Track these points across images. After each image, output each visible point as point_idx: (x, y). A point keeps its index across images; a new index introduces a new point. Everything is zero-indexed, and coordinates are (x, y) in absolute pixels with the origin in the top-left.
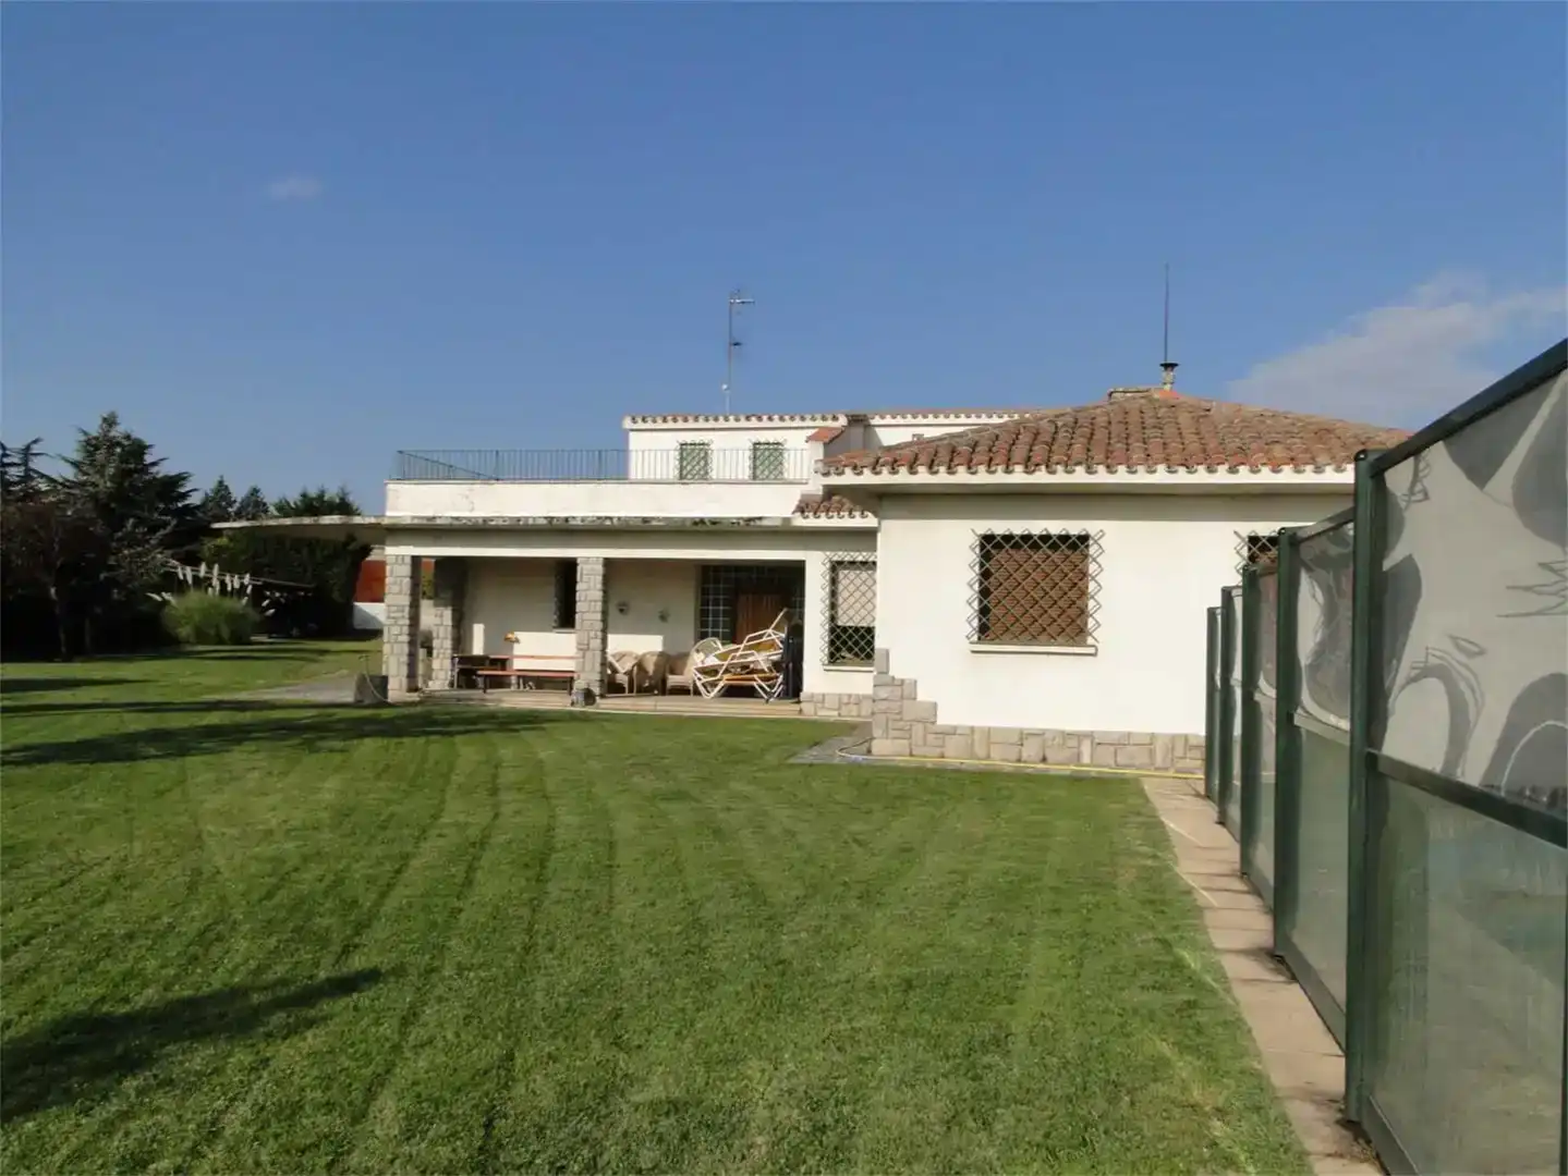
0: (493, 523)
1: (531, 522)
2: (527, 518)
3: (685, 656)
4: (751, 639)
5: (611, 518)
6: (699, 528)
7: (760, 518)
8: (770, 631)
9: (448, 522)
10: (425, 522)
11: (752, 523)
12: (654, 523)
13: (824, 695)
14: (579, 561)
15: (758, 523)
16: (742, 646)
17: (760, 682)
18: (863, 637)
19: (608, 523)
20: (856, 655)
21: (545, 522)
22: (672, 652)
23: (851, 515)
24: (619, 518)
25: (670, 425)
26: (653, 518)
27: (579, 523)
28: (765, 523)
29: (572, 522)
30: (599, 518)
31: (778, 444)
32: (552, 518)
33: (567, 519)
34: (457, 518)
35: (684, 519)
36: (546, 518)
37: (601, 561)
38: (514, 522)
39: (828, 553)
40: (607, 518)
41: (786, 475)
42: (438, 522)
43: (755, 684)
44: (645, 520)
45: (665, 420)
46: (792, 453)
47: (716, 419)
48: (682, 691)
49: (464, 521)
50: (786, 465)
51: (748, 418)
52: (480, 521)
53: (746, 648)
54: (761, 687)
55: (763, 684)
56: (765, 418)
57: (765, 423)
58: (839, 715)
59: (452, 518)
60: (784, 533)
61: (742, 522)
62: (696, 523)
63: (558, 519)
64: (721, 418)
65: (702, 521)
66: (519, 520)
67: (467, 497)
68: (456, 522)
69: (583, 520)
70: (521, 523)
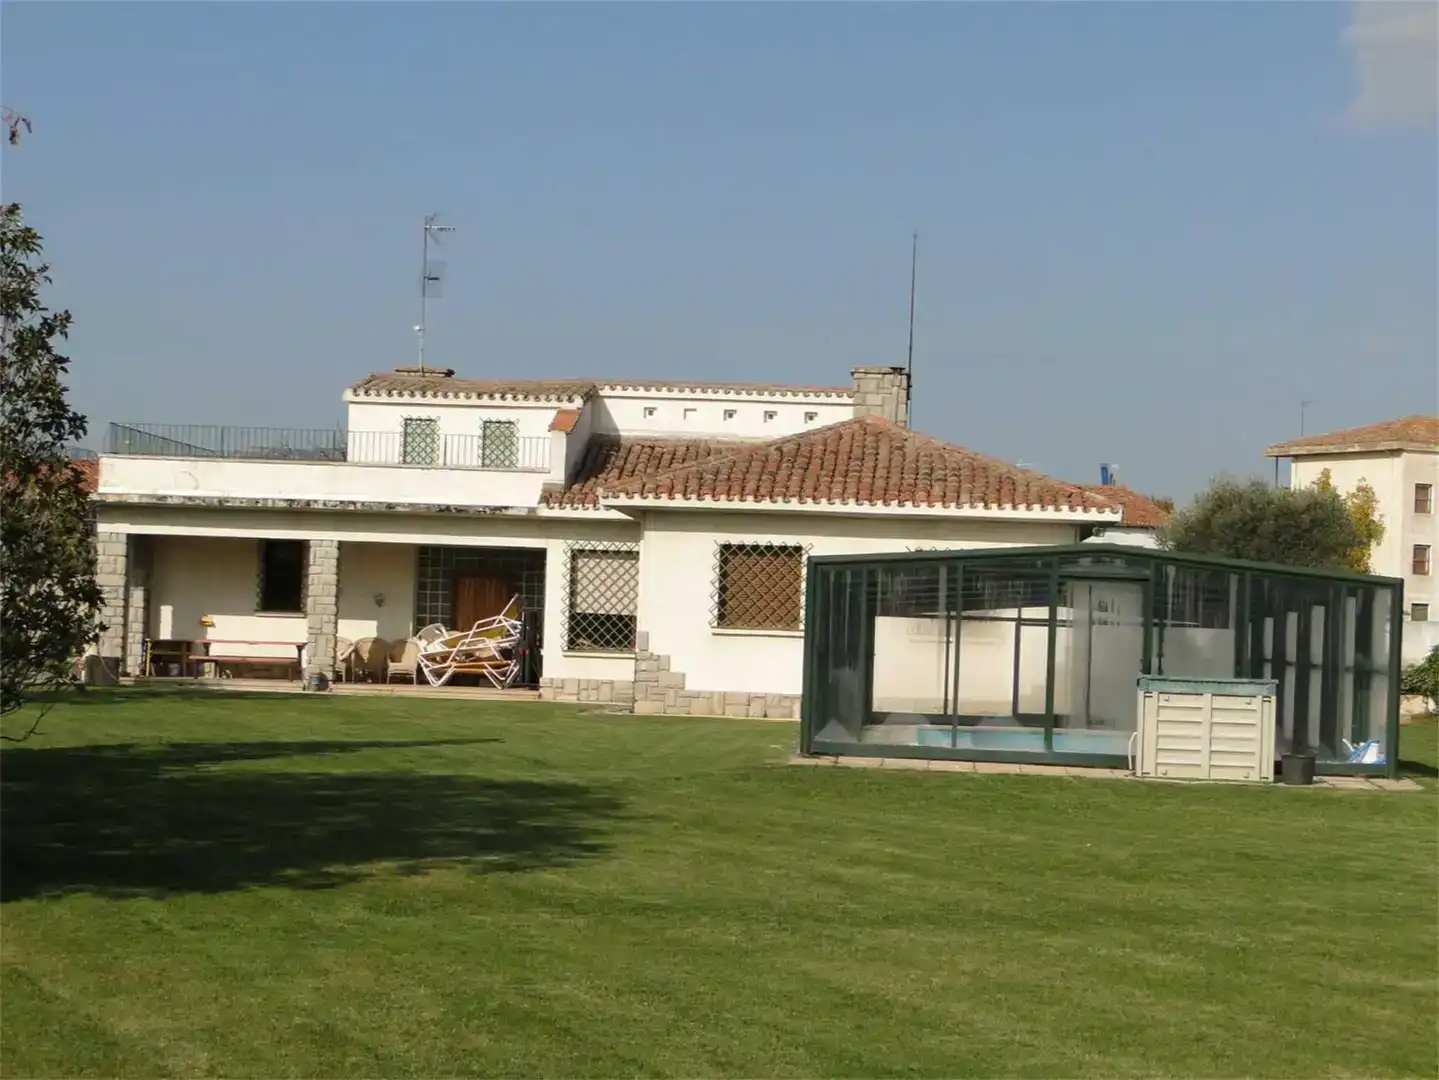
0: (230, 504)
1: (270, 504)
2: (266, 500)
4: (480, 626)
5: (354, 503)
6: (446, 514)
7: (506, 508)
8: (501, 617)
9: (181, 501)
10: (154, 501)
11: (498, 512)
12: (399, 509)
13: (563, 681)
14: (310, 543)
15: (505, 512)
16: (471, 632)
17: (490, 669)
19: (352, 508)
20: (595, 642)
21: (284, 504)
22: (388, 639)
24: (363, 504)
25: (395, 399)
26: (398, 505)
27: (321, 506)
28: (510, 512)
29: (314, 505)
30: (342, 502)
31: (510, 423)
32: (292, 501)
33: (308, 503)
34: (190, 498)
35: (429, 507)
36: (287, 500)
37: (335, 544)
38: (253, 504)
39: (569, 542)
40: (351, 502)
42: (169, 501)
43: (485, 671)
44: (390, 506)
45: (390, 394)
48: (404, 679)
49: (197, 502)
51: (479, 396)
52: (216, 502)
53: (476, 635)
54: (492, 675)
55: (493, 671)
56: (497, 396)
58: (579, 700)
59: (184, 497)
60: (529, 522)
61: (488, 511)
62: (441, 511)
63: (299, 501)
64: (451, 395)
65: (448, 508)
66: (257, 502)
67: (190, 474)
68: (190, 503)
69: (325, 504)
70: (259, 505)
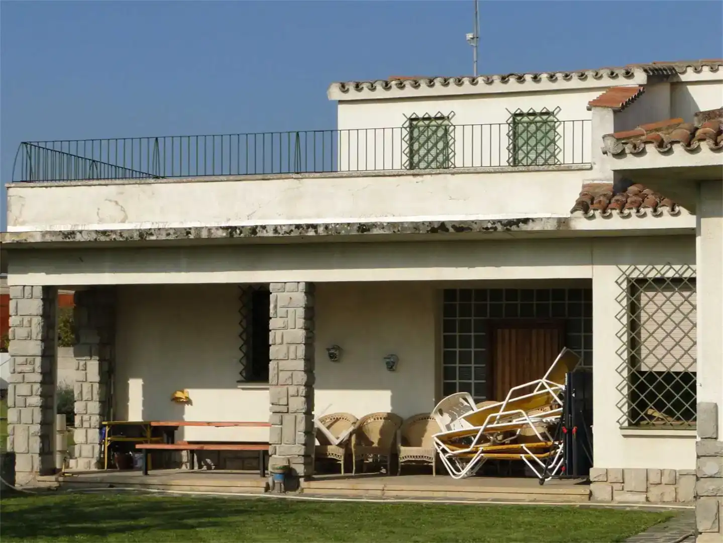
0: (153, 238)
1: (204, 235)
3: (424, 418)
4: (516, 394)
5: (314, 227)
6: (439, 237)
7: (526, 221)
8: (544, 381)
9: (94, 236)
10: (60, 239)
11: (514, 228)
12: (375, 231)
13: (623, 471)
14: (271, 288)
15: (523, 227)
16: (504, 403)
17: (531, 454)
18: (678, 388)
19: (311, 233)
20: (670, 413)
21: (222, 234)
22: (405, 414)
23: (657, 214)
24: (326, 227)
25: (395, 92)
26: (374, 225)
27: (271, 234)
28: (530, 227)
29: (261, 234)
30: (298, 227)
31: (548, 113)
32: (234, 228)
33: (254, 230)
34: (104, 233)
35: (416, 226)
36: (227, 228)
37: (302, 287)
38: (183, 236)
39: (624, 267)
40: (309, 226)
41: (560, 157)
42: (79, 238)
43: (523, 456)
44: (363, 228)
45: (387, 87)
46: (569, 125)
47: (459, 82)
48: (419, 468)
49: (114, 236)
50: (559, 143)
51: (504, 80)
52: (136, 237)
53: (509, 406)
54: (533, 461)
55: (534, 457)
56: (528, 77)
57: (529, 84)
59: (97, 232)
61: (500, 227)
62: (435, 230)
63: (242, 229)
64: (466, 81)
65: (443, 226)
66: (188, 233)
67: (117, 203)
68: (103, 238)
69: (276, 230)
70: (191, 236)
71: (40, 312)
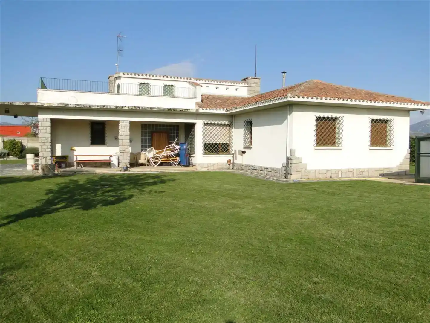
0: (93, 107)
1: (109, 107)
2: (107, 106)
3: (140, 153)
4: (167, 148)
5: (139, 107)
6: (170, 111)
7: (189, 109)
8: (173, 145)
9: (74, 106)
10: (64, 106)
11: (187, 111)
12: (154, 109)
13: (203, 164)
14: (120, 122)
15: (189, 111)
16: (165, 150)
17: (172, 161)
19: (138, 109)
21: (114, 108)
22: (135, 152)
24: (142, 108)
25: (137, 76)
26: (154, 108)
27: (127, 108)
28: (190, 111)
29: (124, 108)
30: (134, 107)
31: (173, 85)
32: (117, 106)
33: (123, 107)
34: (78, 105)
35: (164, 109)
36: (115, 106)
37: (129, 122)
38: (102, 107)
39: (204, 121)
40: (137, 107)
41: (175, 95)
42: (70, 106)
43: (170, 161)
44: (151, 108)
45: (135, 75)
46: (177, 88)
47: (153, 76)
48: (142, 165)
49: (81, 106)
50: (175, 92)
51: (164, 77)
52: (88, 106)
54: (172, 162)
55: (173, 161)
58: (208, 169)
59: (75, 104)
61: (183, 110)
62: (168, 110)
63: (119, 107)
64: (155, 76)
65: (171, 109)
66: (104, 107)
67: (74, 97)
68: (78, 106)
69: (129, 107)
70: (105, 108)
71: (50, 126)
